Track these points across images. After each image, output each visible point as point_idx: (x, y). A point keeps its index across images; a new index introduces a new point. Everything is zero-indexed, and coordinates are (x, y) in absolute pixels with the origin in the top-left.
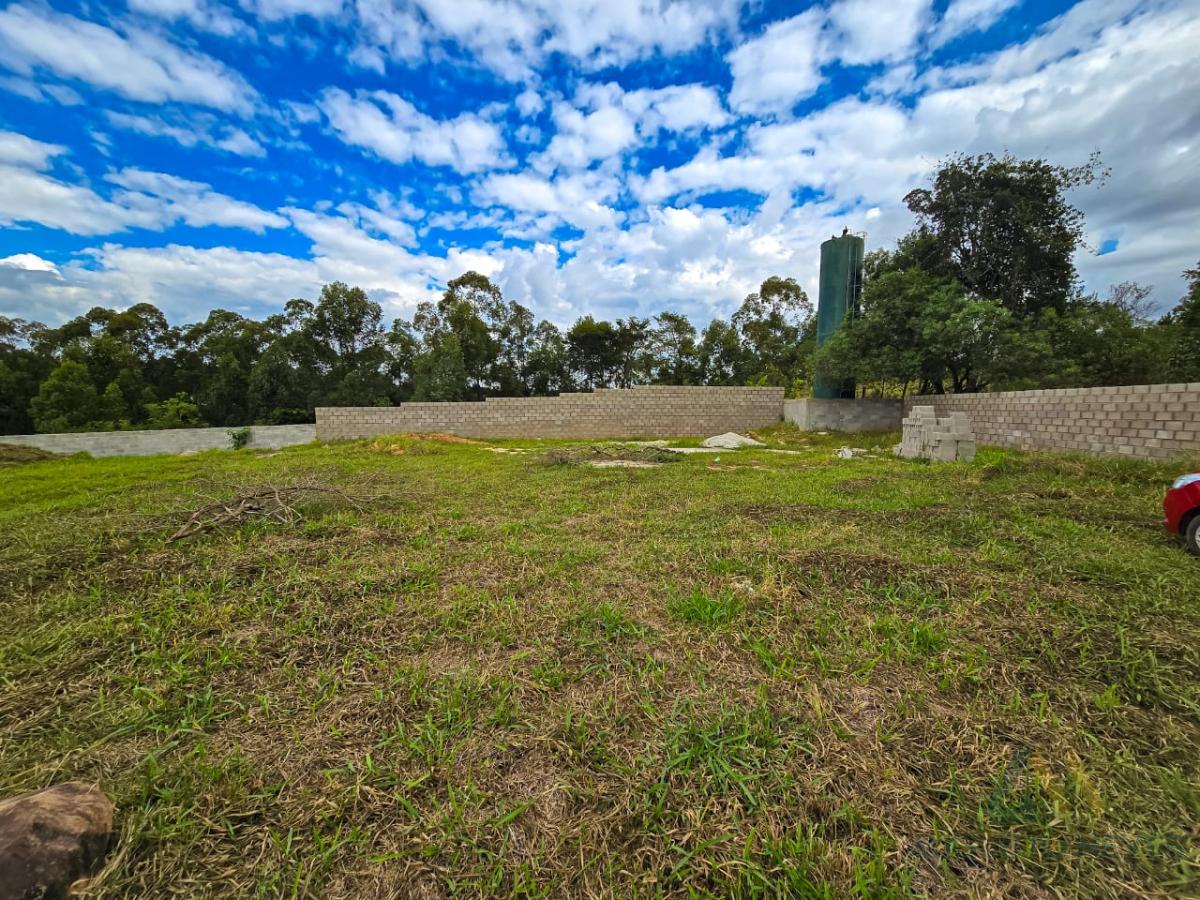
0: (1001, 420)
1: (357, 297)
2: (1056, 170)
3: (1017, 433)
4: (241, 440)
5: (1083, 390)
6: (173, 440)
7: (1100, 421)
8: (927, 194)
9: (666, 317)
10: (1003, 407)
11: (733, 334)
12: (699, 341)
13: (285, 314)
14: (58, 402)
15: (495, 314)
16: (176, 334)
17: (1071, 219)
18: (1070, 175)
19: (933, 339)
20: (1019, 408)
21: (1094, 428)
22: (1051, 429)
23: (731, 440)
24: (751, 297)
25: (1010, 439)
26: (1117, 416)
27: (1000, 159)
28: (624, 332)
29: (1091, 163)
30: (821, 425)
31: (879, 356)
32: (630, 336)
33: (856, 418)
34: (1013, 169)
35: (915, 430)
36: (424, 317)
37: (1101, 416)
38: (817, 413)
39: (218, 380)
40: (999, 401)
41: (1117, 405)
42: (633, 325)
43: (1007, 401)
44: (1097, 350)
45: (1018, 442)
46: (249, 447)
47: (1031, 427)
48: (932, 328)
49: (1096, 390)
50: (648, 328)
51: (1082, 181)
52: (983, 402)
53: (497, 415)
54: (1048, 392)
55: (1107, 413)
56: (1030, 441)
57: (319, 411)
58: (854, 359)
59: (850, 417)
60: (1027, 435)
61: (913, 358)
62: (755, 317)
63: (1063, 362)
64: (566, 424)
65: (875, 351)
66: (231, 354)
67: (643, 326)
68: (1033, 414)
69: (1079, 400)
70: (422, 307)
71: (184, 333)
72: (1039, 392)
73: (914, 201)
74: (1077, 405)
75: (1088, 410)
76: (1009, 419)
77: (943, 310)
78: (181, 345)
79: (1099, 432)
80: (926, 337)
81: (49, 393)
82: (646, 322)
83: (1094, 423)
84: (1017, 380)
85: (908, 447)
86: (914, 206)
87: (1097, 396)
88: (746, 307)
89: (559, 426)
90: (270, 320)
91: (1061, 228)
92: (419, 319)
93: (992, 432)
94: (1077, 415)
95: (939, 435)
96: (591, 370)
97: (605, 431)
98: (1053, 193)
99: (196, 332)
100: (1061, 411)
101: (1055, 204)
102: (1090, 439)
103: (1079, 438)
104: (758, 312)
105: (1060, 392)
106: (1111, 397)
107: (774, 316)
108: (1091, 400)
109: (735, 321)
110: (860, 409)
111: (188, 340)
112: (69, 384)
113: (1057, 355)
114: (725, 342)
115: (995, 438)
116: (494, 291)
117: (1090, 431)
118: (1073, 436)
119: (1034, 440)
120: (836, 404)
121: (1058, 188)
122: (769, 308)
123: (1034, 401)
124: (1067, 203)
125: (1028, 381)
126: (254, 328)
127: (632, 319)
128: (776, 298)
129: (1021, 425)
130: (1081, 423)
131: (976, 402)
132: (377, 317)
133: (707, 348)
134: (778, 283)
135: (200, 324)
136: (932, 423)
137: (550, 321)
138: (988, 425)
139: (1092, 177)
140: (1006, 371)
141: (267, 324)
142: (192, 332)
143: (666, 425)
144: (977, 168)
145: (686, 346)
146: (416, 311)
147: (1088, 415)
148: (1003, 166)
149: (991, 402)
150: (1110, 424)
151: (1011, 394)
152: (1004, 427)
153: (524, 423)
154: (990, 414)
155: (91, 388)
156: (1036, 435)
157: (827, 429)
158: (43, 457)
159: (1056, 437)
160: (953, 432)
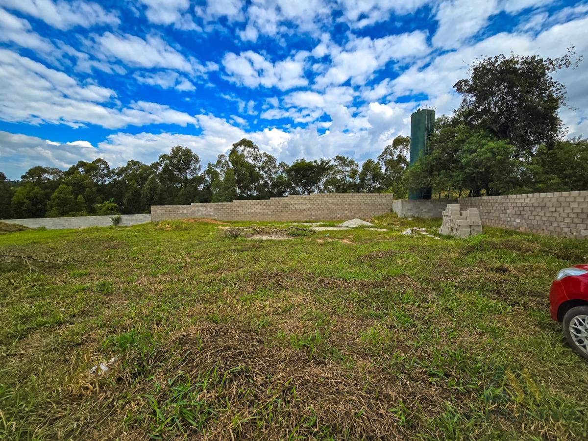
0: (509, 212)
1: (187, 153)
2: (546, 61)
3: (518, 220)
4: (117, 221)
5: (557, 194)
6: (87, 221)
7: (568, 214)
8: (466, 81)
9: (338, 158)
10: (510, 204)
11: (377, 167)
12: (360, 170)
13: (159, 161)
14: (58, 204)
15: (255, 159)
16: (113, 172)
17: (557, 90)
18: (555, 63)
19: (467, 164)
20: (519, 205)
21: (564, 218)
22: (538, 218)
23: (355, 223)
24: (387, 148)
25: (514, 224)
26: (579, 210)
27: (508, 57)
28: (318, 167)
29: (568, 54)
30: (409, 214)
31: (439, 175)
32: (322, 168)
33: (430, 211)
34: (517, 62)
35: (448, 218)
36: (221, 162)
37: (568, 210)
38: (407, 208)
39: (129, 193)
40: (507, 201)
41: (579, 203)
42: (323, 163)
43: (512, 201)
44: (573, 169)
45: (518, 225)
46: (120, 225)
47: (526, 217)
48: (466, 158)
49: (565, 194)
50: (330, 164)
51: (563, 66)
52: (499, 201)
53: (238, 209)
54: (536, 195)
55: (573, 209)
56: (525, 225)
57: (153, 208)
58: (424, 177)
59: (426, 210)
60: (524, 221)
61: (458, 176)
62: (390, 157)
63: (549, 176)
64: (274, 214)
65: (436, 173)
66: (134, 181)
67: (327, 163)
68: (527, 209)
69: (554, 200)
70: (220, 157)
71: (116, 172)
72: (530, 195)
73: (460, 87)
74: (553, 203)
75: (560, 207)
76: (513, 212)
77: (474, 147)
78: (115, 177)
79: (567, 220)
80: (464, 164)
81: (54, 200)
82: (329, 161)
83: (564, 215)
84: (518, 188)
85: (444, 229)
86: (459, 90)
87: (566, 197)
88: (385, 152)
89: (270, 215)
90: (152, 164)
91: (550, 96)
92: (219, 162)
93: (504, 219)
94: (553, 209)
95: (459, 222)
96: (305, 186)
97: (294, 218)
98: (544, 74)
99: (122, 171)
100: (544, 207)
101: (546, 81)
102: (562, 225)
103: (555, 224)
104: (391, 155)
105: (543, 195)
106: (575, 198)
107: (400, 156)
108: (562, 200)
109: (379, 160)
110: (432, 205)
111: (119, 174)
112: (62, 195)
113: (546, 173)
114: (374, 170)
115: (506, 223)
116: (255, 147)
117: (561, 220)
118: (551, 222)
119: (528, 225)
120: (418, 203)
121: (547, 72)
122: (397, 152)
123: (527, 200)
124: (553, 80)
125: (525, 188)
126: (145, 168)
127: (322, 159)
128: (401, 147)
129: (521, 216)
130: (556, 215)
131: (495, 201)
132: (197, 161)
133: (364, 174)
134: (402, 139)
135: (123, 167)
136: (457, 214)
137: (285, 162)
138: (502, 215)
139: (570, 63)
140: (512, 182)
141: (151, 167)
142: (119, 171)
143: (327, 214)
144: (494, 64)
145: (354, 173)
146: (218, 159)
147: (561, 210)
148: (511, 61)
149: (503, 201)
150: (575, 216)
151: (514, 196)
152: (511, 216)
153: (252, 213)
154: (503, 208)
155: (72, 197)
156: (529, 222)
157: (413, 217)
158: (21, 229)
159: (541, 223)
160: (468, 220)
